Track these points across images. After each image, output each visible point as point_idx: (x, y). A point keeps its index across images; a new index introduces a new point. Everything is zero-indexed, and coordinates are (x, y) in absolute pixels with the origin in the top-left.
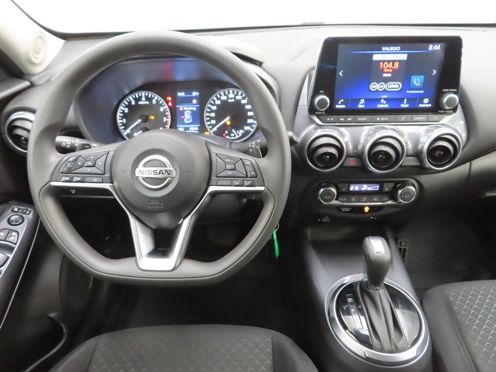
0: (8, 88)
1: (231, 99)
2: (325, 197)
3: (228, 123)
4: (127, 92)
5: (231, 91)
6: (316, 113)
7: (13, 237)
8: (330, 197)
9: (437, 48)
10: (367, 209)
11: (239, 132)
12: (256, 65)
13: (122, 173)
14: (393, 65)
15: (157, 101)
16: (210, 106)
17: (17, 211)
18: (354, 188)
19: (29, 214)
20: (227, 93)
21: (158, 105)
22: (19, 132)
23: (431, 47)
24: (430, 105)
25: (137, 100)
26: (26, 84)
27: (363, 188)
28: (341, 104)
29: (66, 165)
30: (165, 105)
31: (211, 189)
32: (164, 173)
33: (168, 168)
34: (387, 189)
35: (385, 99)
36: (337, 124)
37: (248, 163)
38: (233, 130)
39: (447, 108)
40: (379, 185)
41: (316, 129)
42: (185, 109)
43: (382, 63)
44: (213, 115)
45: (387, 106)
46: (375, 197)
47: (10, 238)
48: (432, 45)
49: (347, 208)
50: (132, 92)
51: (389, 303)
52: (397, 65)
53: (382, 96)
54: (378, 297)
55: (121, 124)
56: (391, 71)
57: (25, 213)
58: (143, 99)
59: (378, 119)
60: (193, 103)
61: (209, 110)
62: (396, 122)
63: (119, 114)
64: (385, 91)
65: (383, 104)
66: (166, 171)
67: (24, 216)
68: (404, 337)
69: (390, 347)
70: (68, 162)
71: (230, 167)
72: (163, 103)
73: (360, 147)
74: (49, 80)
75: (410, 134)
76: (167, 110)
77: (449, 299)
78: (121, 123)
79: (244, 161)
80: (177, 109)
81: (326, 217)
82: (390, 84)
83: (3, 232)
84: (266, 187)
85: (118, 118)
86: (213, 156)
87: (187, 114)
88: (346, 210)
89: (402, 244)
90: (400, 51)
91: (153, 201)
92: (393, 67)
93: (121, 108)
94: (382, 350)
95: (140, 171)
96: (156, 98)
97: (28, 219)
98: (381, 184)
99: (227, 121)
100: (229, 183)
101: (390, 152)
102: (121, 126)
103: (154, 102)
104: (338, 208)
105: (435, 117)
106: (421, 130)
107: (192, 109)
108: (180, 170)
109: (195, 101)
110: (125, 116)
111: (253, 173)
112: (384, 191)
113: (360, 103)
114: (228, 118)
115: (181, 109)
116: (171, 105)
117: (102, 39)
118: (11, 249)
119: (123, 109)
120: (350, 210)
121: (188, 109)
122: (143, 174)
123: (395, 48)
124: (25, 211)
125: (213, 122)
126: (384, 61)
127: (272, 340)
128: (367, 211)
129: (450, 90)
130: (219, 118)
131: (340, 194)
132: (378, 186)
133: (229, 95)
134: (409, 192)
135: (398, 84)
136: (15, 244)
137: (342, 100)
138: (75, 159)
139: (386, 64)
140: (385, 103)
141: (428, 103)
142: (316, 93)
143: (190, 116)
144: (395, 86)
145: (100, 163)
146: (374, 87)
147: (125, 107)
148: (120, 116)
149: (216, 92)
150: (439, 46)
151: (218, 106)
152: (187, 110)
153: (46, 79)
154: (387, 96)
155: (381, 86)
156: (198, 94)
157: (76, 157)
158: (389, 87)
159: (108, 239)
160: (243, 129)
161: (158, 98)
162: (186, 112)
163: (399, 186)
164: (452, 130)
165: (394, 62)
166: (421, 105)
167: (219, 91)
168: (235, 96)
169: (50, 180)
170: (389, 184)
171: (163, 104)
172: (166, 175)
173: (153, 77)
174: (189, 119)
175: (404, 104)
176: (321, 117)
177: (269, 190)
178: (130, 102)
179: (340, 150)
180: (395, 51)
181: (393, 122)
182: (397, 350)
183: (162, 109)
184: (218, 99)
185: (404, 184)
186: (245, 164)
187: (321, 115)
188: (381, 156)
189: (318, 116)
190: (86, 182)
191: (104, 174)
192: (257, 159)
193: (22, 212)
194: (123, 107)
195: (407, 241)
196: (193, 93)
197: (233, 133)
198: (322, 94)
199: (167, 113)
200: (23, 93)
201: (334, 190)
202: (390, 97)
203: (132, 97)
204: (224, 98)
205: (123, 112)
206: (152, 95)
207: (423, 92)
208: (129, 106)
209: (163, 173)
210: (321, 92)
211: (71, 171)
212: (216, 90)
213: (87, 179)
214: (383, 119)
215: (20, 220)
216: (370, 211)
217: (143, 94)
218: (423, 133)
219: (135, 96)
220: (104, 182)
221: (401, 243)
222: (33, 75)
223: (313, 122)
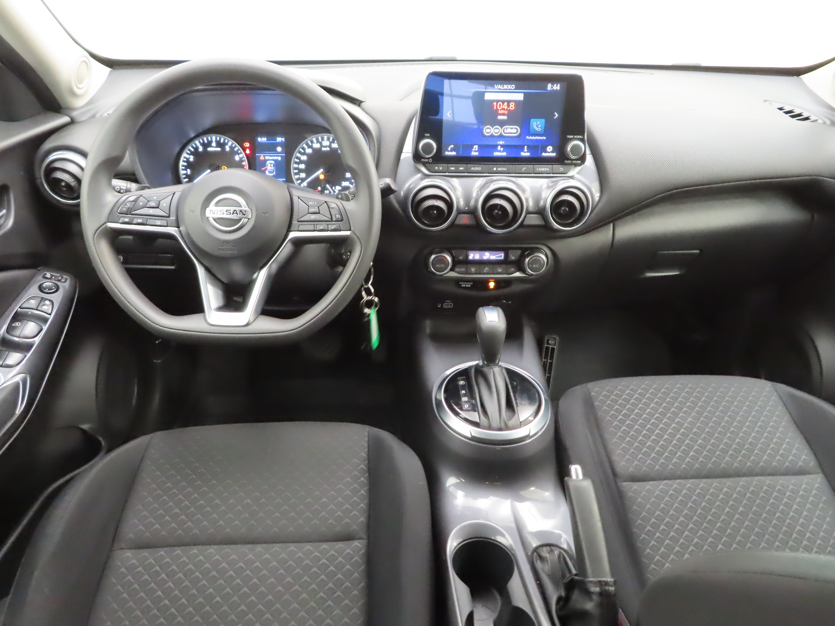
0: (44, 123)
1: (326, 147)
2: (437, 266)
3: (322, 177)
4: (192, 135)
5: (325, 138)
6: (422, 160)
7: (47, 307)
8: (443, 266)
9: (557, 88)
10: (492, 285)
11: (335, 189)
12: (355, 103)
13: (191, 213)
14: (508, 106)
15: (232, 148)
16: (298, 155)
17: (50, 277)
18: (474, 256)
19: (65, 282)
20: (320, 140)
21: (233, 152)
22: (59, 175)
23: (549, 87)
24: (554, 154)
25: (206, 145)
26: (65, 119)
27: (485, 256)
28: (451, 151)
29: (126, 205)
30: (241, 153)
31: (292, 235)
32: (239, 214)
33: (243, 208)
34: (513, 258)
35: (502, 146)
36: (447, 174)
37: (333, 205)
38: (328, 186)
39: (573, 157)
40: (503, 252)
41: (422, 179)
42: (267, 158)
43: (495, 103)
44: (302, 166)
45: (504, 154)
46: (499, 267)
47: (43, 307)
48: (550, 84)
49: (467, 283)
50: (197, 136)
51: (504, 382)
52: (512, 106)
53: (498, 142)
54: (492, 375)
55: (185, 176)
56: (506, 113)
57: (59, 281)
58: (214, 144)
59: (495, 169)
60: (276, 151)
61: (298, 160)
62: (515, 173)
63: (181, 163)
64: (501, 137)
65: (500, 151)
66: (240, 211)
67: (58, 283)
68: (516, 415)
69: (499, 424)
70: (128, 202)
71: (314, 210)
72: (239, 150)
73: (472, 203)
74: (93, 116)
75: (532, 188)
76: (243, 159)
77: (590, 394)
78: (184, 174)
79: (329, 203)
80: (257, 158)
81: (448, 301)
82: (507, 128)
83: (33, 300)
84: (353, 231)
85: (181, 167)
86: (295, 199)
87: (269, 165)
88: (467, 286)
89: (550, 342)
90: (514, 89)
91: (225, 245)
92: (508, 109)
93: (185, 155)
94: (490, 428)
95: (211, 210)
96: (230, 144)
97: (64, 287)
98: (506, 250)
99: (320, 174)
100: (312, 227)
101: (506, 207)
102: (185, 178)
103: (227, 148)
104: (457, 282)
105: (561, 168)
106: (543, 182)
107: (276, 158)
108: (256, 210)
109: (279, 149)
110: (189, 165)
111: (338, 216)
112: (509, 259)
113: (474, 150)
114: (321, 170)
115: (262, 158)
116: (250, 153)
117: (160, 69)
118: (45, 320)
119: (187, 156)
120: (471, 285)
121: (271, 158)
122: (214, 214)
123: (509, 86)
124: (60, 278)
125: (303, 175)
126: (497, 101)
127: (368, 433)
128: (493, 287)
129: (575, 137)
130: (309, 171)
131: (456, 263)
132: (503, 255)
133: (323, 142)
134: (537, 261)
135: (515, 128)
136: (50, 314)
137: (452, 146)
138: (135, 199)
139: (500, 104)
140: (502, 150)
141: (552, 152)
142: (420, 136)
143: (273, 167)
144: (512, 130)
145: (165, 205)
146: (488, 131)
147: (189, 154)
148: (183, 166)
149: (306, 138)
150: (559, 85)
151: (308, 155)
152: (269, 160)
153: (89, 115)
154: (504, 142)
155: (497, 131)
156: (283, 139)
157: (136, 197)
158: (505, 131)
159: (159, 343)
160: (340, 185)
161: (232, 144)
162: (268, 162)
163: (527, 254)
164: (579, 183)
165: (509, 102)
166: (544, 154)
167: (310, 137)
168: (331, 143)
169: (107, 221)
170: (515, 251)
171: (239, 152)
172: (240, 216)
173: (226, 115)
174: (272, 171)
175: (525, 152)
176: (427, 165)
177: (355, 234)
178: (196, 149)
179: (450, 204)
180: (509, 89)
181: (513, 173)
182: (507, 428)
183: (237, 158)
184: (309, 147)
185: (533, 250)
186: (330, 207)
187: (428, 163)
188: (496, 211)
189: (424, 164)
190: (148, 225)
191: (169, 217)
192: (344, 203)
193: (57, 279)
194: (187, 153)
195: (556, 338)
196: (278, 138)
197: (327, 189)
198: (427, 137)
199: (243, 163)
200: (63, 129)
201: (449, 259)
202: (508, 144)
203: (199, 142)
204: (316, 145)
205: (188, 161)
206: (224, 140)
207: (545, 138)
208: (195, 153)
209: (237, 213)
210: (426, 135)
211: (130, 212)
212: (307, 136)
213: (150, 222)
214: (500, 169)
215: (54, 288)
216: (496, 287)
217: (214, 138)
218: (545, 186)
219: (203, 140)
220: (169, 225)
221: (548, 340)
222: (74, 109)
223: (419, 171)
